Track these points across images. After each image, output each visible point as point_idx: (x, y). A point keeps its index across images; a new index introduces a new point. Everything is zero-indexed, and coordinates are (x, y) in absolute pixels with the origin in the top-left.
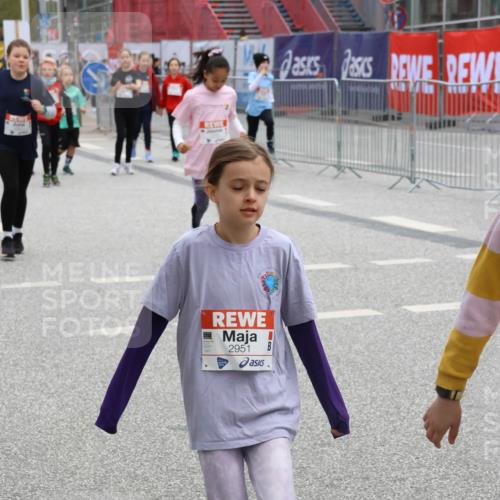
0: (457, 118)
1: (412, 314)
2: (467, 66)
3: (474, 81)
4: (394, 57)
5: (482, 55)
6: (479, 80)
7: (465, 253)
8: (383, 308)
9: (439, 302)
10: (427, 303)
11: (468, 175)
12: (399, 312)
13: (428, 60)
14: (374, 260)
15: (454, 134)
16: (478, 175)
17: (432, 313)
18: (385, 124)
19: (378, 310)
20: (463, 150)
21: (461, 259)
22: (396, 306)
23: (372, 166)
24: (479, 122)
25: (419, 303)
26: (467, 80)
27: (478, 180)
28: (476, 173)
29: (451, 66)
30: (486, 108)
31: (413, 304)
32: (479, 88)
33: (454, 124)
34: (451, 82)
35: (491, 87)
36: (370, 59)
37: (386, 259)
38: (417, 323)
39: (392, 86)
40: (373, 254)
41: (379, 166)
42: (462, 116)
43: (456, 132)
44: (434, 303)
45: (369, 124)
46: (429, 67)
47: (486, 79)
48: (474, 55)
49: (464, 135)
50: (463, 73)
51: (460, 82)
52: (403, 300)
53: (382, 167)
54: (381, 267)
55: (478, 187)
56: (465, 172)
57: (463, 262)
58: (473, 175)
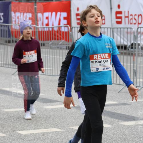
0: (45, 42)
1: (21, 135)
2: (47, 18)
3: (50, 25)
5: (54, 13)
6: (53, 25)
7: (48, 105)
8: (7, 133)
9: (34, 129)
10: (28, 130)
11: (49, 69)
12: (15, 134)
14: (4, 109)
15: (46, 50)
16: (54, 69)
17: (31, 134)
18: (9, 44)
19: (5, 133)
20: (49, 57)
21: (45, 108)
22: (13, 131)
23: (3, 64)
24: (55, 44)
25: (24, 130)
26: (47, 25)
27: (54, 71)
28: (53, 68)
29: (40, 18)
30: (59, 38)
31: (22, 130)
32: (53, 28)
33: (44, 45)
34: (40, 26)
35: (59, 28)
36: (2, 14)
37: (9, 109)
38: (23, 139)
39: (13, 27)
40: (3, 106)
41: (7, 64)
42: (47, 42)
43: (45, 49)
44: (32, 129)
45: (4, 44)
46: (30, 19)
47: (56, 24)
48: (50, 13)
49: (48, 50)
50: (46, 22)
51: (45, 26)
52: (17, 128)
53: (9, 64)
54: (7, 112)
55: (54, 74)
56: (48, 68)
57: (46, 110)
58: (51, 69)
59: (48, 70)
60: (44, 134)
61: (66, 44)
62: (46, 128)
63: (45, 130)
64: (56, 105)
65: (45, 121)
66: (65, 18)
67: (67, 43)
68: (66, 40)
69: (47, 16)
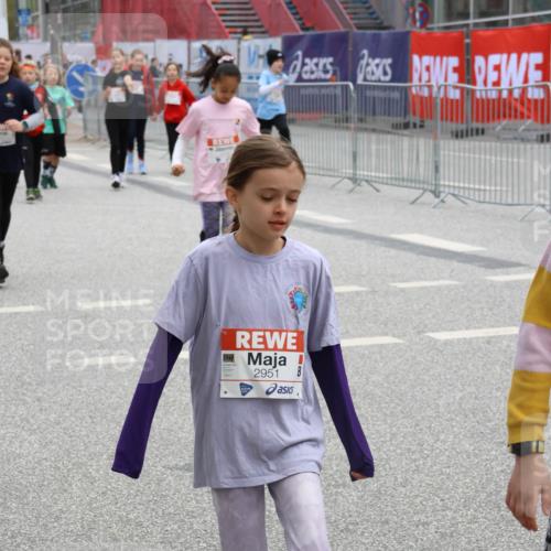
0: (486, 125)
1: (436, 341)
2: (497, 68)
3: (504, 85)
4: (416, 58)
5: (514, 56)
6: (511, 84)
7: (496, 275)
8: (404, 335)
9: (467, 328)
10: (452, 330)
11: (498, 188)
12: (421, 339)
13: (454, 61)
14: (394, 282)
15: (483, 143)
16: (510, 189)
17: (459, 340)
18: (406, 132)
19: (399, 337)
20: (493, 162)
21: (491, 281)
22: (419, 333)
23: (391, 178)
24: (510, 129)
25: (444, 329)
26: (497, 83)
27: (510, 194)
28: (507, 186)
29: (480, 69)
30: (518, 114)
31: (437, 331)
32: (510, 92)
33: (483, 132)
34: (480, 86)
35: (524, 91)
36: (389, 61)
37: (407, 281)
38: (441, 352)
39: (414, 91)
40: (393, 276)
41: (399, 179)
42: (491, 125)
43: (485, 141)
44: (460, 329)
45: (389, 133)
46: (455, 70)
47: (518, 82)
48: (505, 56)
49: (493, 144)
50: (493, 76)
51: (490, 86)
52: (426, 326)
53: (403, 180)
54: (403, 290)
55: (510, 201)
56: (496, 185)
57: (493, 285)
58: (504, 188)
59: (490, 191)
60: (489, 341)
61: (536, 130)
62: (493, 327)
63: (492, 332)
64: (516, 273)
65: (491, 309)
66: (538, 67)
67: (539, 126)
68: (536, 120)
69: (497, 63)
